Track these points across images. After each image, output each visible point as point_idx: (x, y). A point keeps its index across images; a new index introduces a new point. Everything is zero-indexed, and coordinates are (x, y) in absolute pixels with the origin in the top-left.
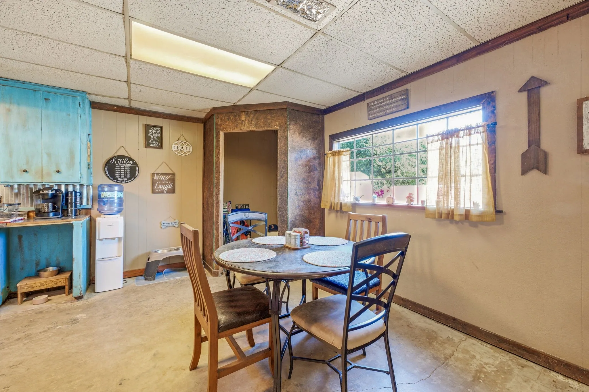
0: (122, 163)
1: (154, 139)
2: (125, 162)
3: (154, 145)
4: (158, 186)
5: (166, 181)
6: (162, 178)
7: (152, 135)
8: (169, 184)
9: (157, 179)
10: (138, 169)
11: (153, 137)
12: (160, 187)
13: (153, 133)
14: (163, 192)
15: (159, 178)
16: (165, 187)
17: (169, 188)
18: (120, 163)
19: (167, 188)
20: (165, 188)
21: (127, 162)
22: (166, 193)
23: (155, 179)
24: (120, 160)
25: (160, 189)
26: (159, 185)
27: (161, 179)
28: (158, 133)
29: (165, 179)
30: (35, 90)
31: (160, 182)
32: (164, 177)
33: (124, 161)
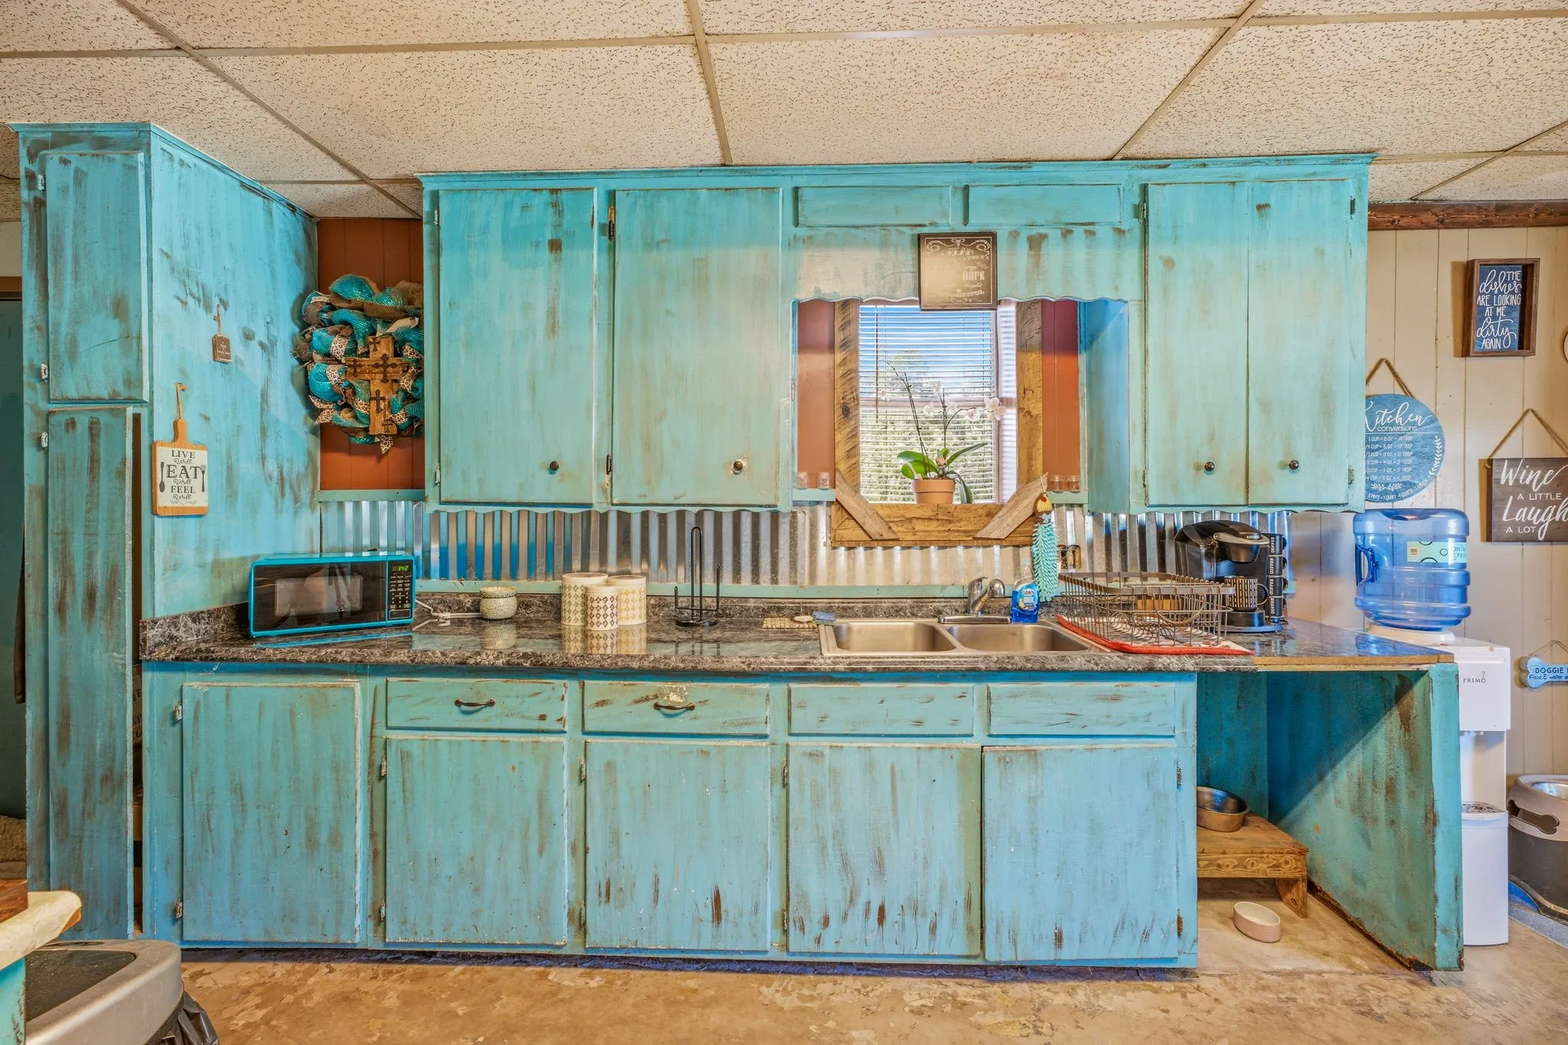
0: (1386, 424)
1: (1495, 317)
2: (1398, 419)
3: (1496, 344)
4: (1512, 514)
5: (1544, 489)
6: (1530, 477)
7: (1490, 302)
8: (1558, 504)
9: (1511, 483)
10: (1443, 444)
11: (1494, 310)
12: (1521, 515)
13: (1492, 292)
14: (1532, 539)
15: (1517, 480)
16: (1539, 517)
17: (1557, 518)
18: (1379, 425)
19: (1549, 519)
20: (1542, 519)
21: (1405, 417)
22: (1544, 541)
23: (1503, 482)
24: (1382, 414)
25: (1522, 524)
26: (1517, 505)
27: (1528, 482)
28: (1513, 292)
29: (1540, 480)
30: (1233, 183)
31: (1521, 497)
32: (1539, 472)
33: (1394, 414)
